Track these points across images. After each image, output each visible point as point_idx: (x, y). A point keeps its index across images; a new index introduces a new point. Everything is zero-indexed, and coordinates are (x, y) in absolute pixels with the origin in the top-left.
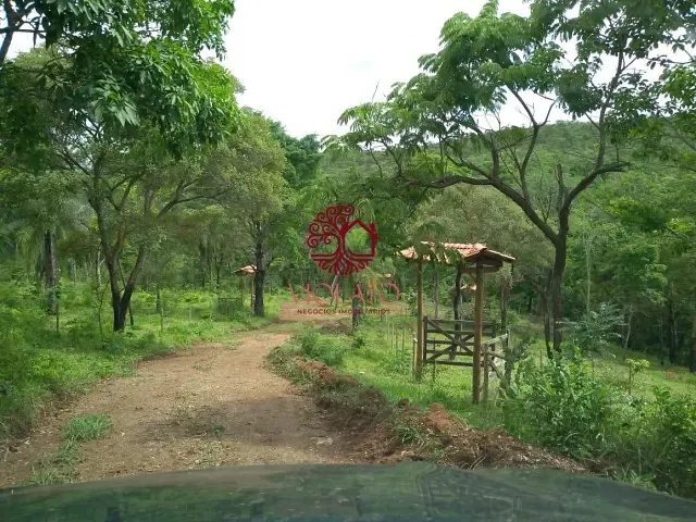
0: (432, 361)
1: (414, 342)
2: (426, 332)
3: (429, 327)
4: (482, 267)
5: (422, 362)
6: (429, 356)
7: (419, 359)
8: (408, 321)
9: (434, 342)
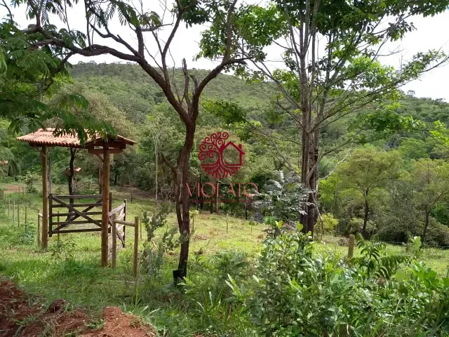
0: (57, 231)
1: (39, 216)
2: (51, 207)
3: (54, 203)
4: (108, 149)
5: (47, 232)
6: (55, 227)
7: (44, 231)
8: (25, 197)
9: (59, 215)
